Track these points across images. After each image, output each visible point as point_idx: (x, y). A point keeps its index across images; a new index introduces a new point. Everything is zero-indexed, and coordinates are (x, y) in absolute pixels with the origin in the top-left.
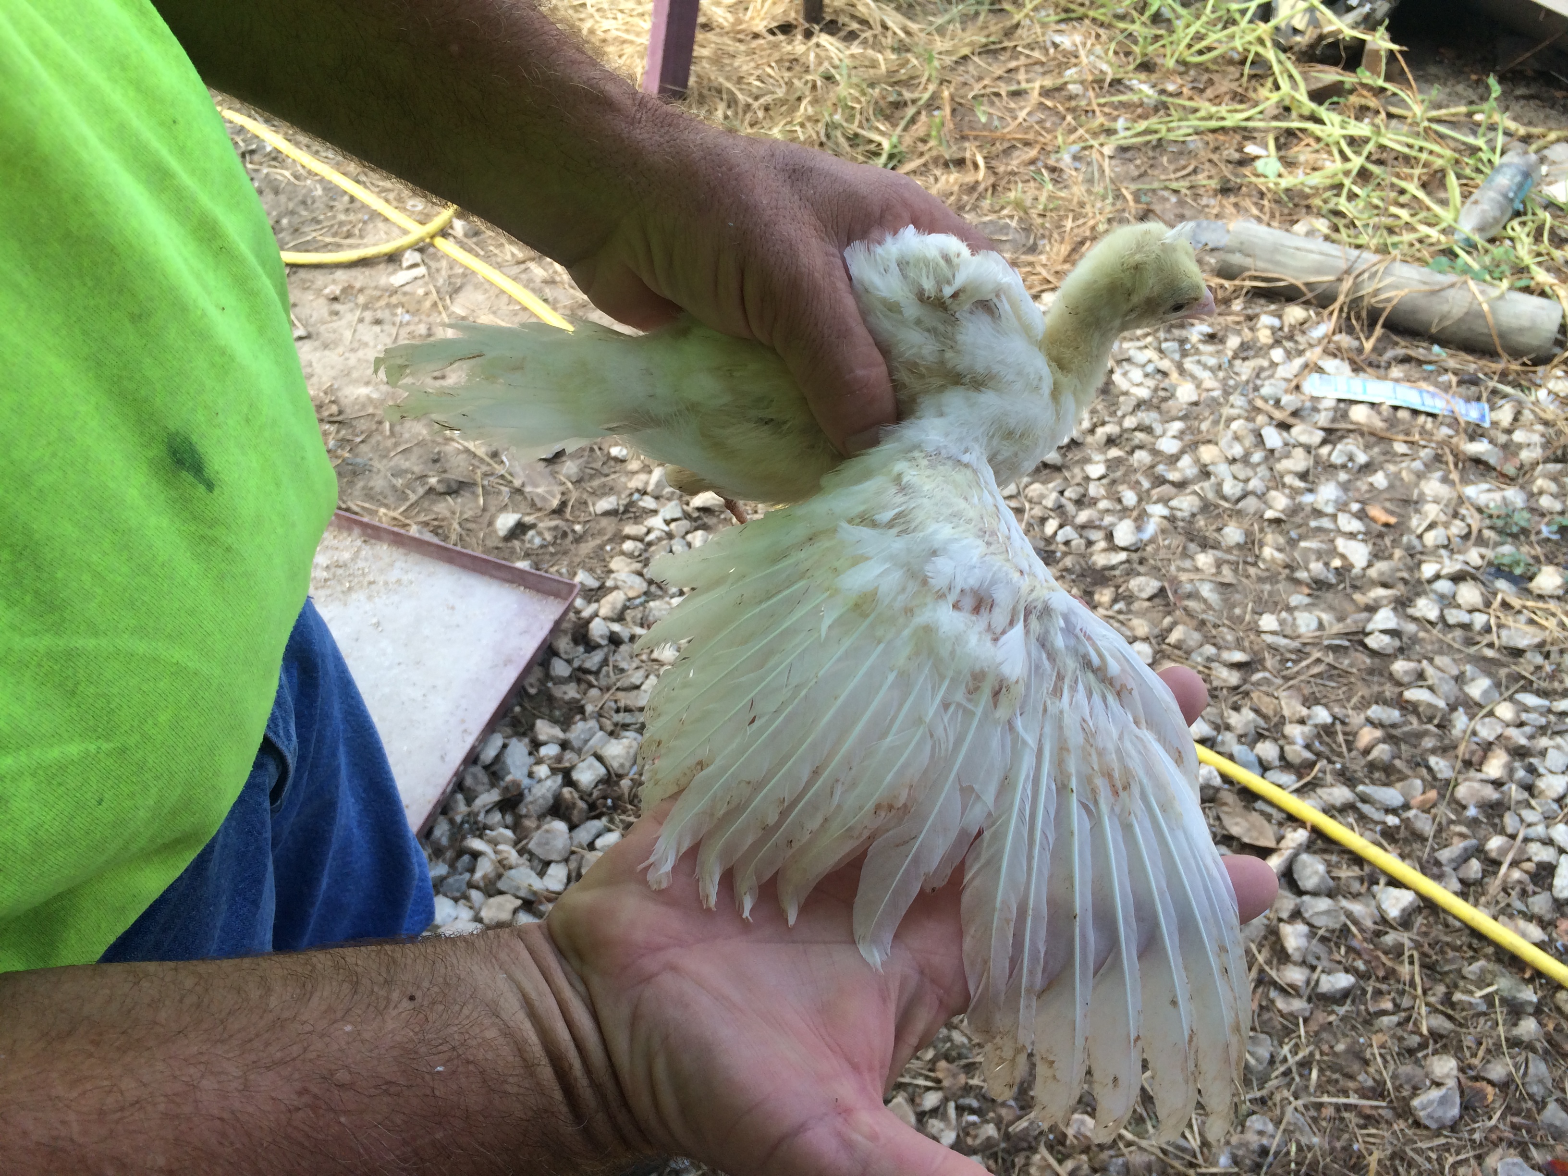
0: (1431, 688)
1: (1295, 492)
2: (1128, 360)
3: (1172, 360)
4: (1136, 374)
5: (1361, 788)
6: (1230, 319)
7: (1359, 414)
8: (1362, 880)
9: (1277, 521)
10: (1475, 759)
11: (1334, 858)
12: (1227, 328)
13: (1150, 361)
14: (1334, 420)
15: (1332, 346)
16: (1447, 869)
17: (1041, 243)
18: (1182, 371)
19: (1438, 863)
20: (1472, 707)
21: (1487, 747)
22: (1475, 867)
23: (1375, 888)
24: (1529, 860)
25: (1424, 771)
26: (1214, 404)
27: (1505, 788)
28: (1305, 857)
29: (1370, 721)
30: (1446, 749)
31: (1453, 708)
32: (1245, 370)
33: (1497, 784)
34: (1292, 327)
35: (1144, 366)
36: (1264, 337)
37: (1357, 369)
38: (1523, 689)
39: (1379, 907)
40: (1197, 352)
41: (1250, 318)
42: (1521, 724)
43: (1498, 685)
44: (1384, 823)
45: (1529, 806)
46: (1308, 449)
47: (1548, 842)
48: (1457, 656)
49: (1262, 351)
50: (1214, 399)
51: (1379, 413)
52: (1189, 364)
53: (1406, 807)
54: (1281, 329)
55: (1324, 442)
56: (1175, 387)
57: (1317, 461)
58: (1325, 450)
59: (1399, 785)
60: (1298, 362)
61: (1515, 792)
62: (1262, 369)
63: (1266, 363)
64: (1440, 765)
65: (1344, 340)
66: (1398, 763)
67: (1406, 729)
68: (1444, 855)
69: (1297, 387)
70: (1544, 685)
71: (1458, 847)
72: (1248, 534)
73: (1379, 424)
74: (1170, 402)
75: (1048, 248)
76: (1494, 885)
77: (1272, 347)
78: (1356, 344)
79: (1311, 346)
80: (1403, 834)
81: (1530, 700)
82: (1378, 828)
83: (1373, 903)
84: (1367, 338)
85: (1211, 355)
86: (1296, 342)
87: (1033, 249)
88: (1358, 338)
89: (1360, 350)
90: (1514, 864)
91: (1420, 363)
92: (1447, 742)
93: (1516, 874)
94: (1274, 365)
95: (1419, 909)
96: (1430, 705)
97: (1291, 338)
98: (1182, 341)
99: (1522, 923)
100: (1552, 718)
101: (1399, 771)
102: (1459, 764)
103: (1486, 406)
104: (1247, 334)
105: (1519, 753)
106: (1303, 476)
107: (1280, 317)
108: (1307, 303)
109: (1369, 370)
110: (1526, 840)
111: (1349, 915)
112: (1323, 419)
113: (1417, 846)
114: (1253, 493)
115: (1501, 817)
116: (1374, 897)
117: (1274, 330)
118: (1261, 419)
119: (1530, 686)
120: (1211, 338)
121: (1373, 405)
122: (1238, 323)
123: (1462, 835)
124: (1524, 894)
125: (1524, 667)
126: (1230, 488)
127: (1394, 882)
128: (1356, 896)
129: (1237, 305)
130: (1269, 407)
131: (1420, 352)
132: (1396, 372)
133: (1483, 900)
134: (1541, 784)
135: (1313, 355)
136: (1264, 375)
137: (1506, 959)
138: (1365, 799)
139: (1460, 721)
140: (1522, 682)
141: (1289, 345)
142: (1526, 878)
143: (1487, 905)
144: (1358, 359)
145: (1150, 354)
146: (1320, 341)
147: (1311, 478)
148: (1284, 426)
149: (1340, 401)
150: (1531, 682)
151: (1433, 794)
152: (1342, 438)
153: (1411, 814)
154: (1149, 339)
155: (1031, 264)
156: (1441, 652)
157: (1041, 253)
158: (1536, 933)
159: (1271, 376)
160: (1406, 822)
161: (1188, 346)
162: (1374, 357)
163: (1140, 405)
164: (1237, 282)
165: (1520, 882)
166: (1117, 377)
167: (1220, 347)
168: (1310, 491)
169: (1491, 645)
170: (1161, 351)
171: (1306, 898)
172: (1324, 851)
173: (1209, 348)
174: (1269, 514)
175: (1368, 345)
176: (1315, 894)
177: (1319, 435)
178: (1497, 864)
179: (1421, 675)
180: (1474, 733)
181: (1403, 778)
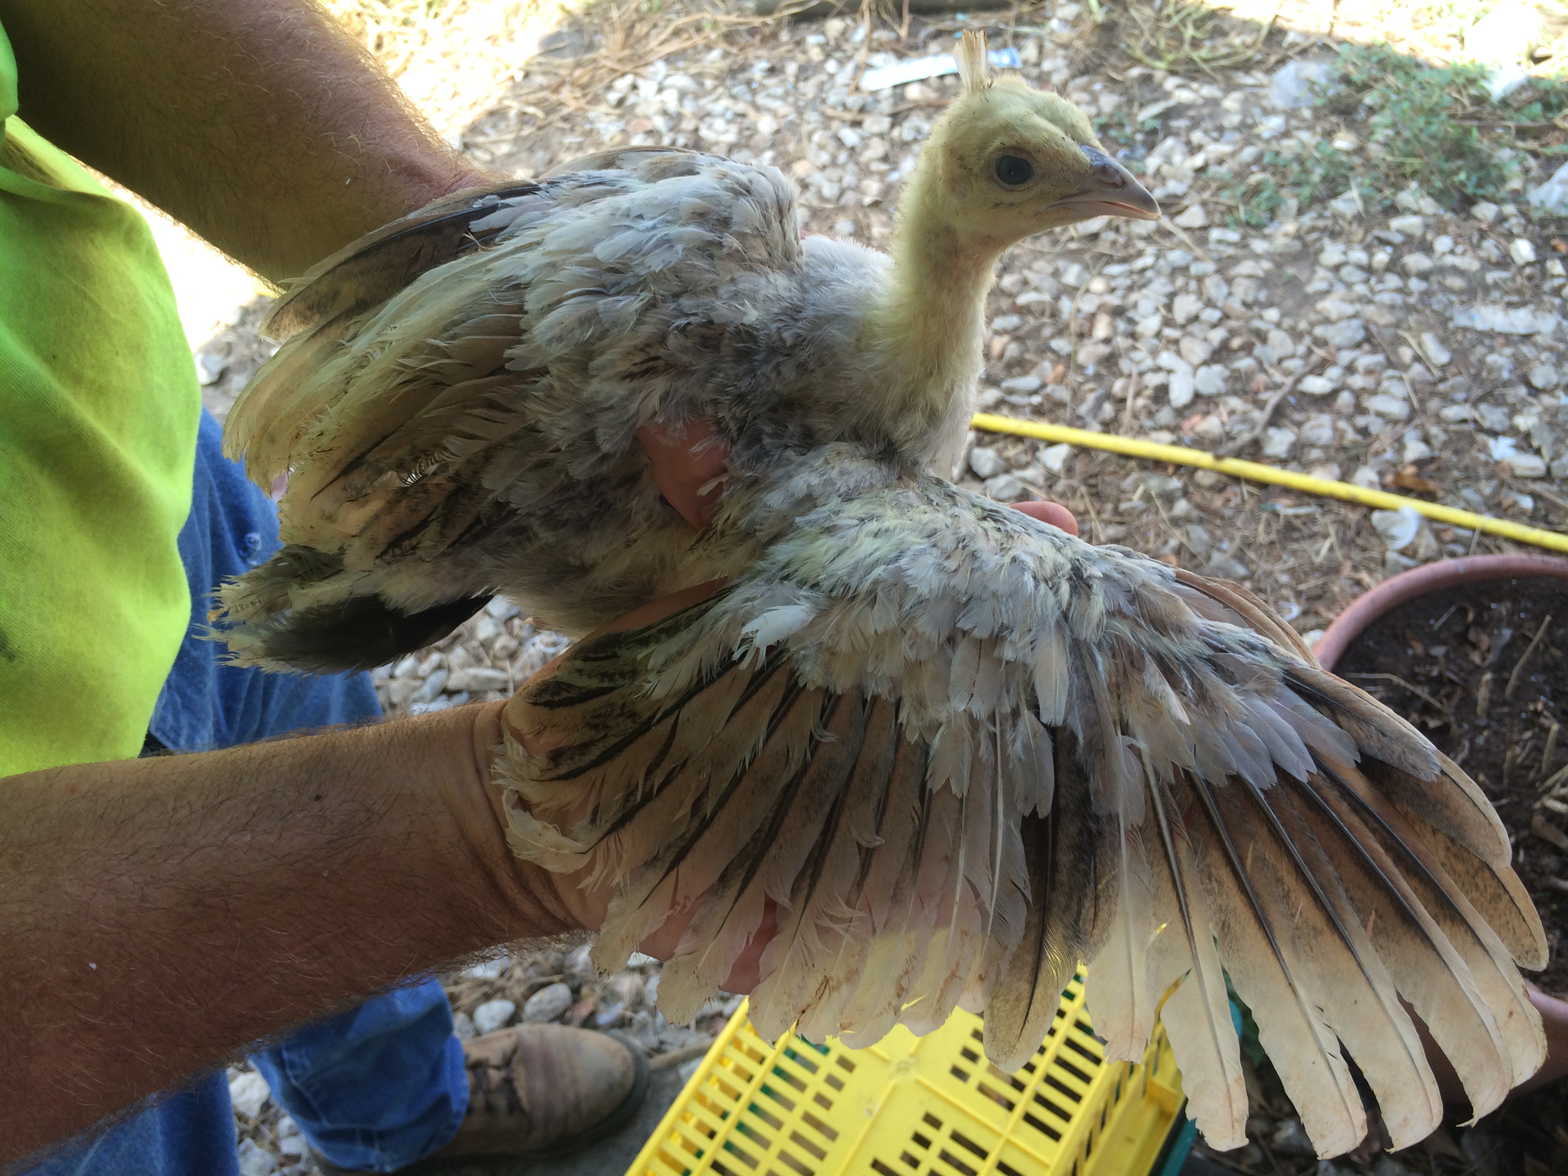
0: (1037, 289)
1: (882, 175)
2: (708, 114)
3: (746, 102)
4: (719, 124)
5: (1005, 384)
6: (783, 49)
7: (914, 93)
8: (1026, 452)
9: (876, 204)
10: (1085, 329)
11: (1000, 445)
12: (782, 59)
13: (727, 109)
14: (895, 104)
15: (875, 44)
16: (1089, 419)
17: (597, 38)
18: (757, 108)
19: (1080, 418)
20: (1071, 291)
21: (1092, 318)
22: (1108, 409)
23: (1038, 454)
24: (1146, 387)
25: (1050, 355)
26: (793, 127)
27: (1114, 343)
28: (977, 451)
29: (997, 333)
30: (1061, 331)
31: (1057, 298)
32: (809, 88)
33: (1107, 341)
34: (836, 39)
35: (722, 115)
36: (816, 54)
37: (900, 55)
38: (1107, 263)
39: (1045, 467)
40: (763, 87)
41: (799, 43)
42: (1113, 290)
43: (1087, 268)
44: (1031, 405)
45: (1135, 348)
46: (881, 136)
47: (1158, 369)
48: (1049, 257)
49: (818, 67)
50: (792, 123)
51: (929, 86)
52: (761, 100)
53: (1044, 386)
54: (827, 44)
55: (893, 126)
56: (755, 124)
57: (893, 143)
58: (896, 133)
59: (1034, 372)
60: (850, 67)
61: (1122, 342)
62: (822, 84)
63: (823, 77)
64: (1061, 345)
65: (882, 35)
66: (1028, 356)
67: (1026, 328)
68: (1083, 410)
69: (857, 89)
70: (1121, 254)
71: (1091, 398)
72: (856, 222)
73: (932, 95)
74: (757, 138)
75: (604, 42)
76: (1126, 417)
77: (824, 61)
78: (892, 35)
79: (857, 49)
80: (1047, 406)
81: (1115, 269)
82: (1027, 410)
83: (1040, 465)
84: (900, 25)
85: (777, 86)
86: (844, 51)
87: (591, 47)
88: (892, 30)
89: (898, 39)
90: (1137, 394)
91: (950, 33)
92: (1060, 326)
93: (1141, 402)
94: (832, 76)
95: (1075, 456)
96: (1040, 303)
97: (838, 48)
98: (749, 83)
99: (1154, 435)
100: (1135, 277)
101: (1030, 361)
102: (1074, 339)
103: (1014, 50)
104: (801, 58)
105: (1118, 312)
106: (885, 159)
107: (823, 33)
108: (841, 14)
109: (911, 53)
110: (1141, 374)
111: (1023, 480)
112: (886, 106)
113: (1060, 412)
114: (849, 188)
115: (1116, 364)
116: (1038, 460)
117: (823, 46)
118: (835, 125)
119: (1110, 260)
120: (772, 71)
121: (923, 81)
122: (789, 51)
123: (1092, 390)
124: (1151, 414)
125: (1103, 247)
126: (829, 191)
127: (1051, 443)
128: (1025, 466)
129: (785, 36)
130: (839, 112)
131: (946, 24)
132: (934, 47)
133: (1121, 431)
134: (1140, 329)
135: (861, 56)
136: (827, 87)
137: (1150, 465)
138: (1011, 392)
139: (1066, 305)
140: (1104, 260)
141: (839, 55)
142: (1149, 402)
143: (1126, 433)
144: (899, 47)
145: (725, 102)
146: (862, 42)
147: (891, 158)
148: (856, 124)
149: (895, 87)
150: (1111, 256)
151: (1060, 368)
152: (906, 117)
153: (1049, 389)
154: (720, 90)
155: (595, 61)
156: (1035, 258)
157: (600, 47)
158: (1166, 436)
159: (833, 87)
160: (1048, 397)
161: (755, 86)
162: (912, 41)
163: (732, 148)
164: (777, 15)
165: (1145, 407)
166: (704, 132)
167: (782, 77)
168: (894, 169)
169: (1072, 239)
170: (734, 97)
171: (989, 482)
172: (991, 443)
173: (772, 82)
174: (867, 200)
175: (903, 32)
176: (994, 475)
177: (886, 122)
178: (1123, 400)
179: (1025, 283)
180: (1079, 311)
181: (1034, 365)
